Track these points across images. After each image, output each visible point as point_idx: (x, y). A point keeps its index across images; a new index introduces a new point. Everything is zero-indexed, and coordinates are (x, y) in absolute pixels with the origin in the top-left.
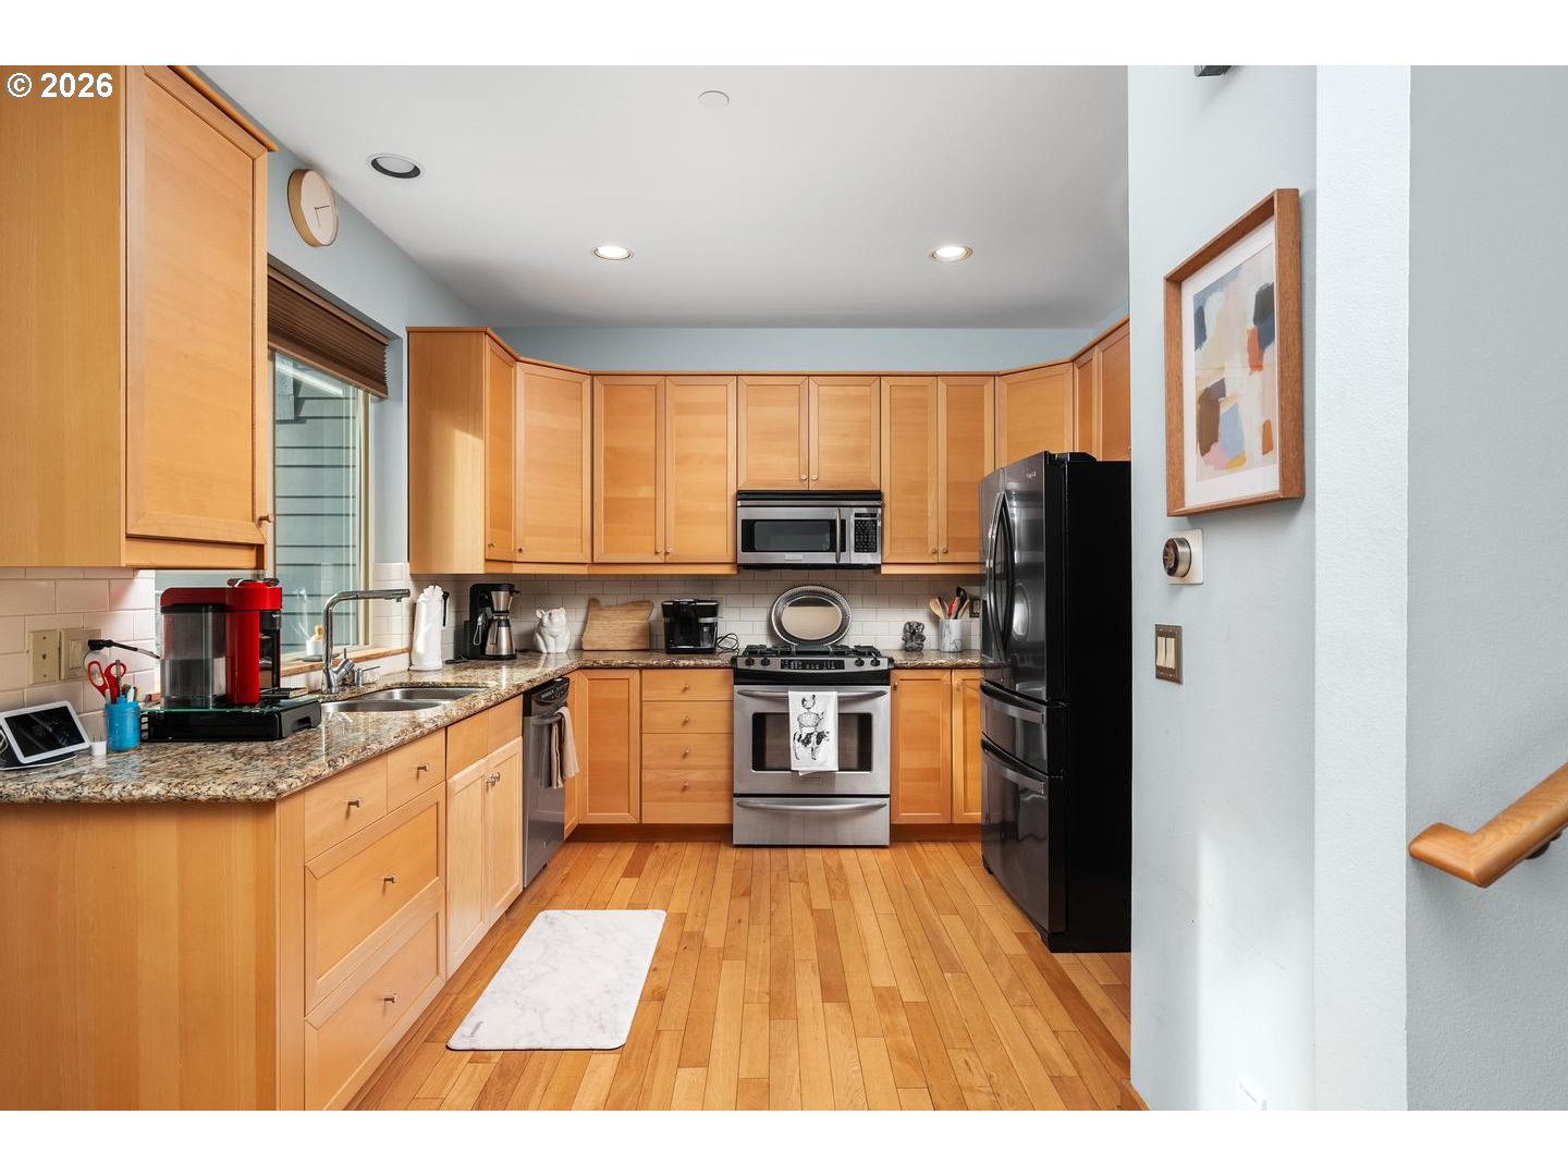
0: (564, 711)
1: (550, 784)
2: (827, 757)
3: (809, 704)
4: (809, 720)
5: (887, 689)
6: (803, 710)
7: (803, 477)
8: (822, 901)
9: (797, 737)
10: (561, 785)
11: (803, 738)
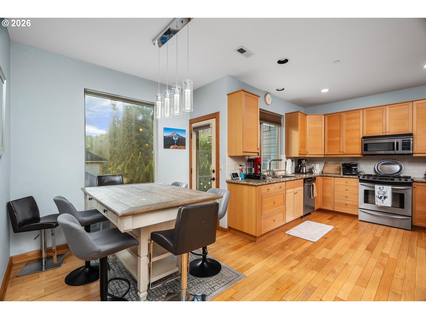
0: (314, 184)
1: (311, 198)
2: (388, 203)
3: (381, 189)
4: (382, 193)
5: (410, 188)
7: (384, 132)
9: (377, 197)
10: (313, 198)
11: (379, 197)
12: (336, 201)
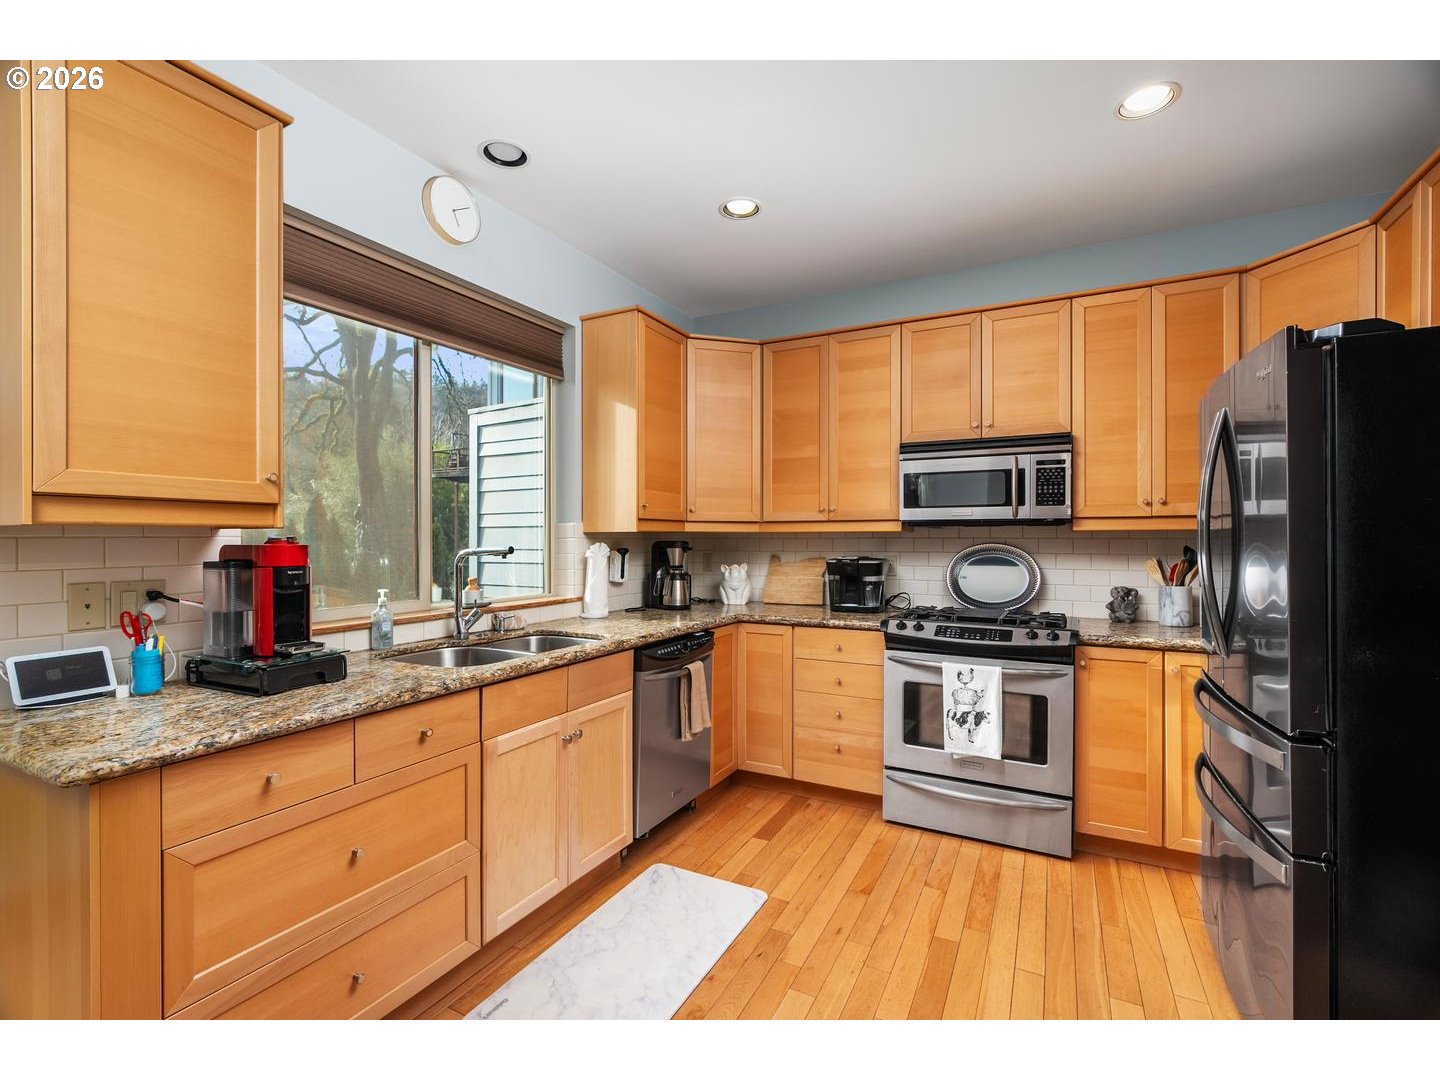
0: (695, 666)
1: (680, 737)
2: (988, 742)
3: (966, 678)
4: (966, 697)
5: (1069, 670)
6: (959, 685)
7: (975, 424)
8: (949, 930)
9: (951, 714)
10: (688, 737)
11: (958, 716)
12: (800, 734)
